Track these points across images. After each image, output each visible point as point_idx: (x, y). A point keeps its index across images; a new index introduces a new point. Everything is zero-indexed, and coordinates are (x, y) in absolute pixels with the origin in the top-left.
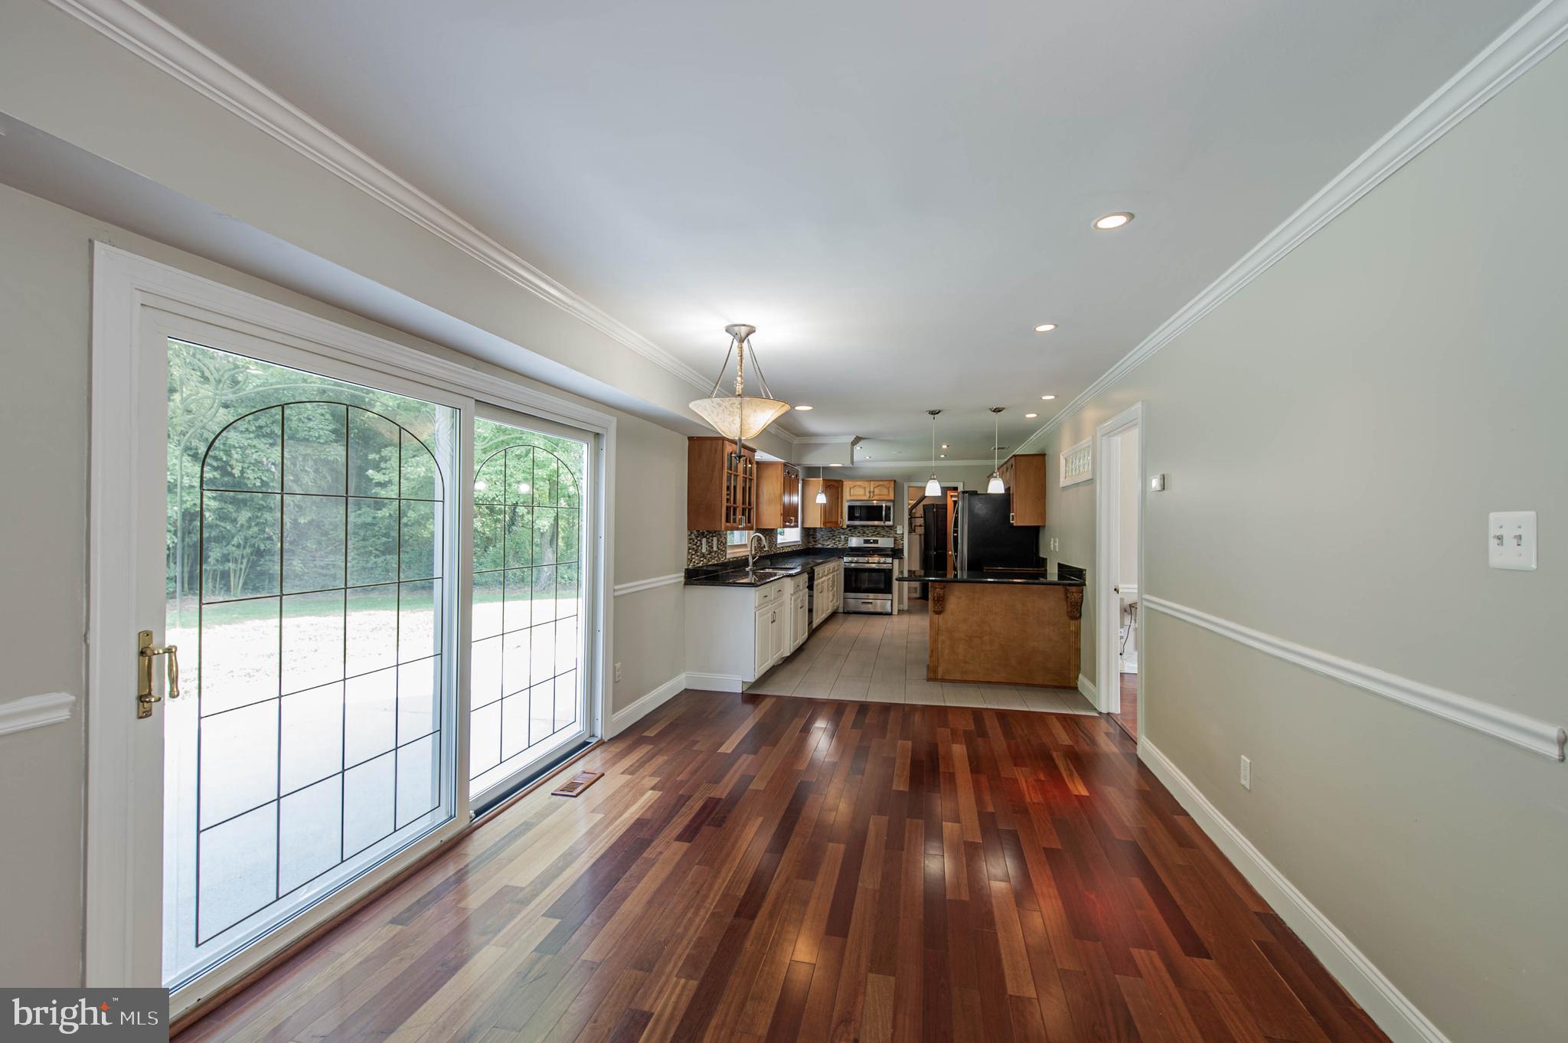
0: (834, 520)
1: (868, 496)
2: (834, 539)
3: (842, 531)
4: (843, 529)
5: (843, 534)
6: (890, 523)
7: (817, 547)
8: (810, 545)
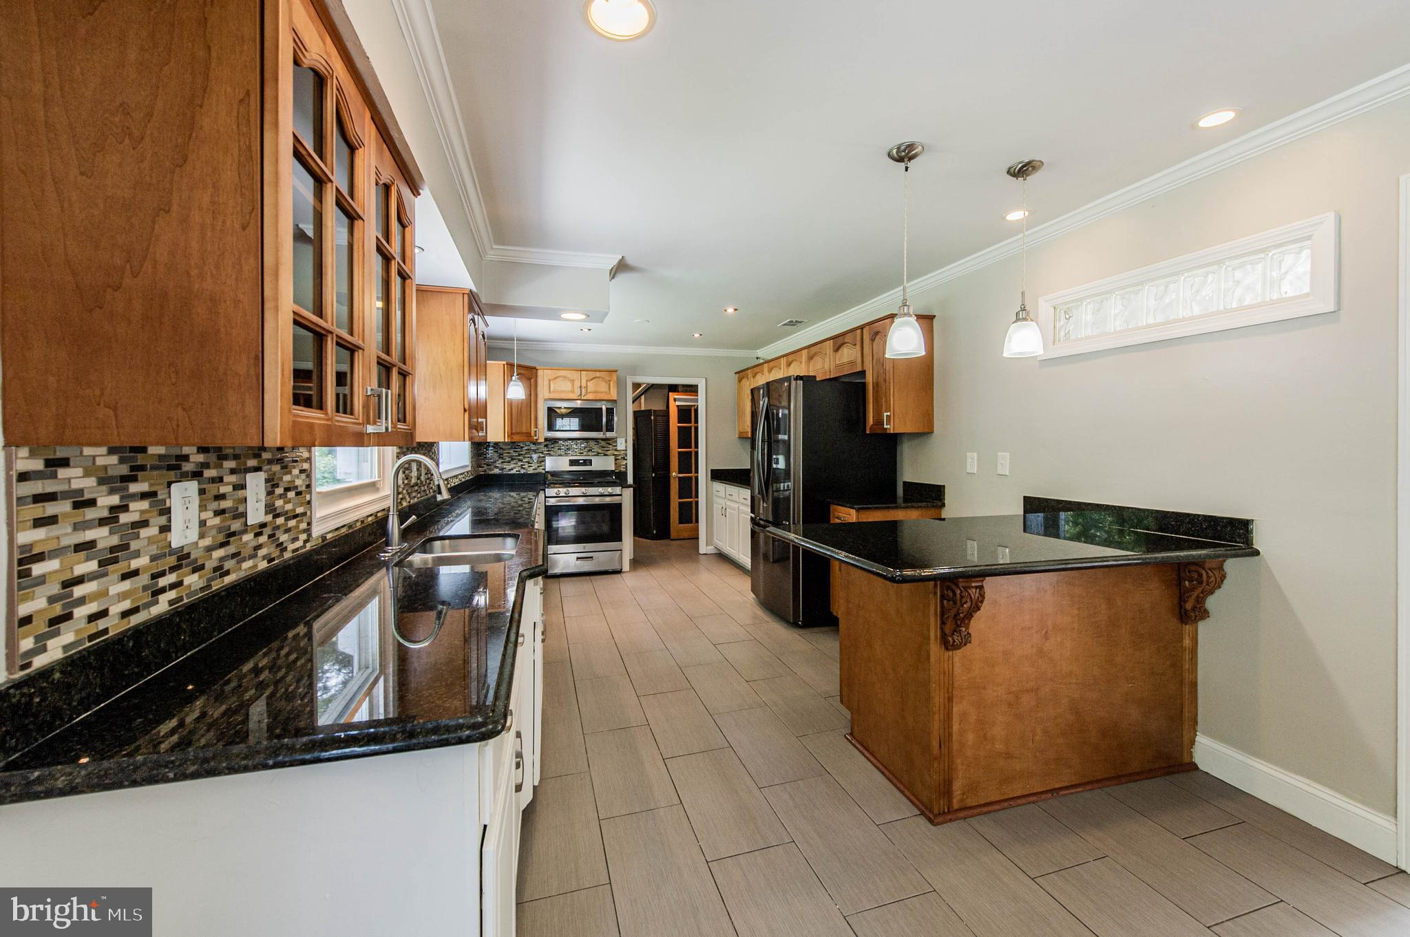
0: (524, 430)
1: (579, 393)
2: (520, 460)
4: (538, 444)
5: (535, 451)
6: (613, 434)
7: (492, 472)
8: (481, 473)
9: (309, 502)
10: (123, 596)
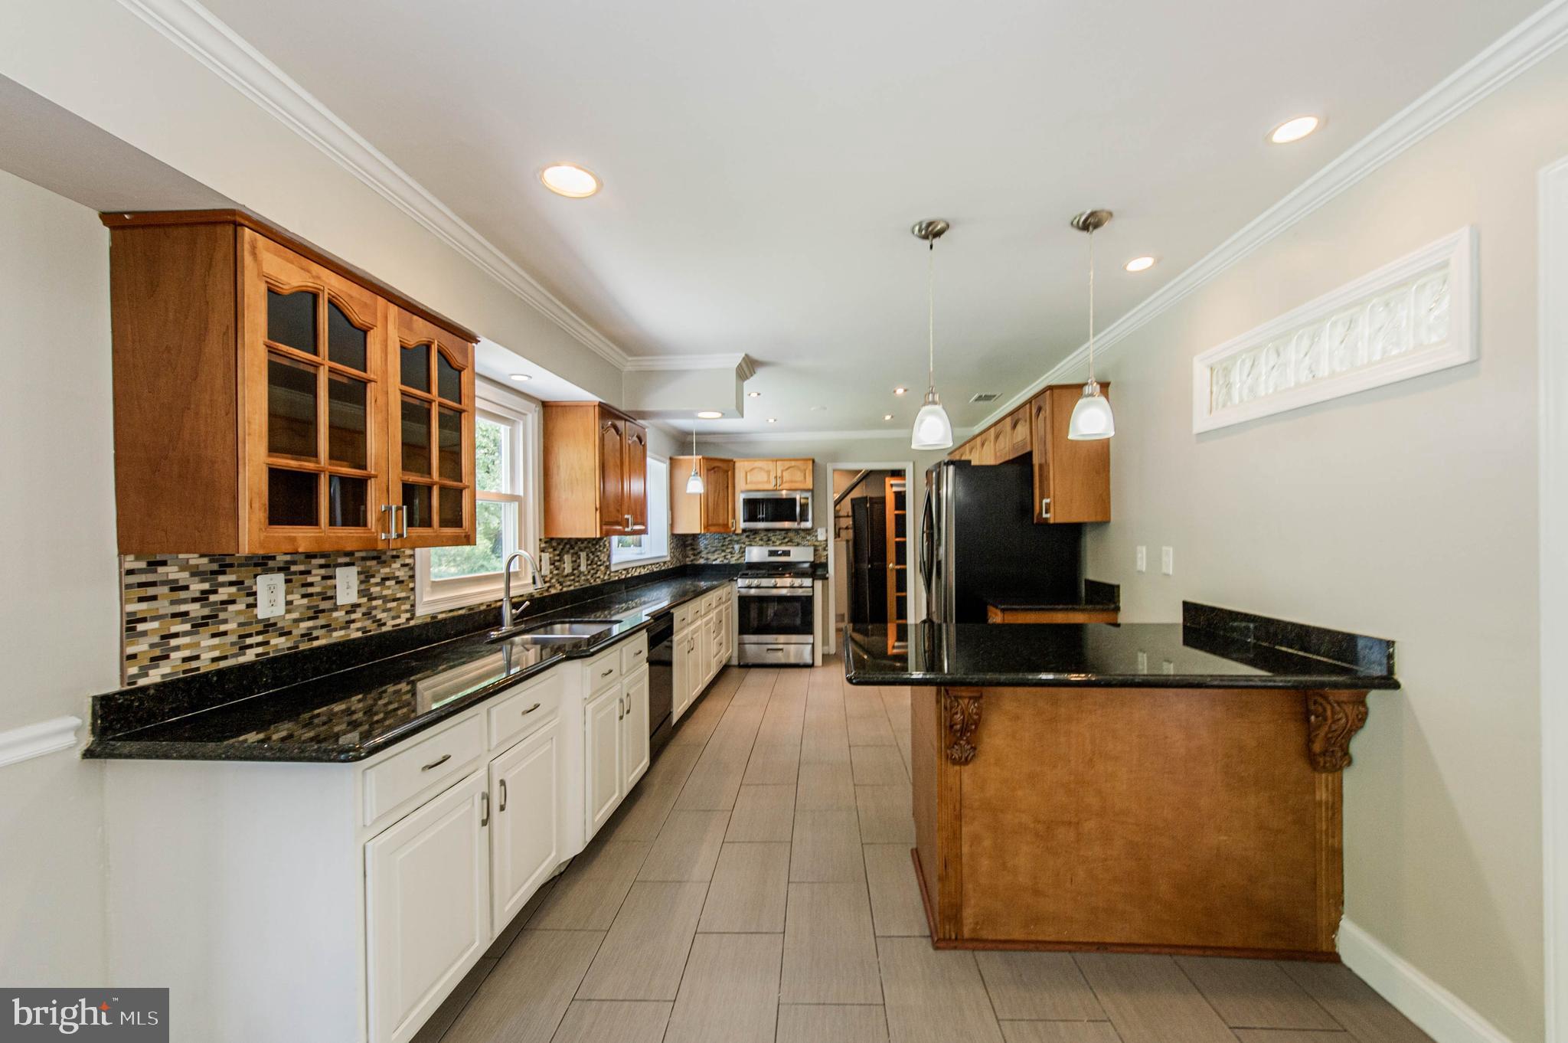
0: (721, 522)
1: (774, 483)
2: (724, 551)
3: (736, 538)
4: (737, 535)
5: (738, 542)
6: (808, 525)
7: (698, 562)
8: (688, 561)
9: (413, 589)
10: (213, 648)
